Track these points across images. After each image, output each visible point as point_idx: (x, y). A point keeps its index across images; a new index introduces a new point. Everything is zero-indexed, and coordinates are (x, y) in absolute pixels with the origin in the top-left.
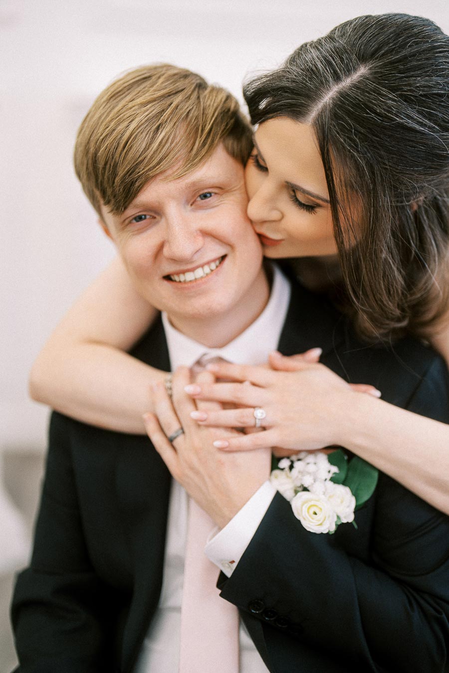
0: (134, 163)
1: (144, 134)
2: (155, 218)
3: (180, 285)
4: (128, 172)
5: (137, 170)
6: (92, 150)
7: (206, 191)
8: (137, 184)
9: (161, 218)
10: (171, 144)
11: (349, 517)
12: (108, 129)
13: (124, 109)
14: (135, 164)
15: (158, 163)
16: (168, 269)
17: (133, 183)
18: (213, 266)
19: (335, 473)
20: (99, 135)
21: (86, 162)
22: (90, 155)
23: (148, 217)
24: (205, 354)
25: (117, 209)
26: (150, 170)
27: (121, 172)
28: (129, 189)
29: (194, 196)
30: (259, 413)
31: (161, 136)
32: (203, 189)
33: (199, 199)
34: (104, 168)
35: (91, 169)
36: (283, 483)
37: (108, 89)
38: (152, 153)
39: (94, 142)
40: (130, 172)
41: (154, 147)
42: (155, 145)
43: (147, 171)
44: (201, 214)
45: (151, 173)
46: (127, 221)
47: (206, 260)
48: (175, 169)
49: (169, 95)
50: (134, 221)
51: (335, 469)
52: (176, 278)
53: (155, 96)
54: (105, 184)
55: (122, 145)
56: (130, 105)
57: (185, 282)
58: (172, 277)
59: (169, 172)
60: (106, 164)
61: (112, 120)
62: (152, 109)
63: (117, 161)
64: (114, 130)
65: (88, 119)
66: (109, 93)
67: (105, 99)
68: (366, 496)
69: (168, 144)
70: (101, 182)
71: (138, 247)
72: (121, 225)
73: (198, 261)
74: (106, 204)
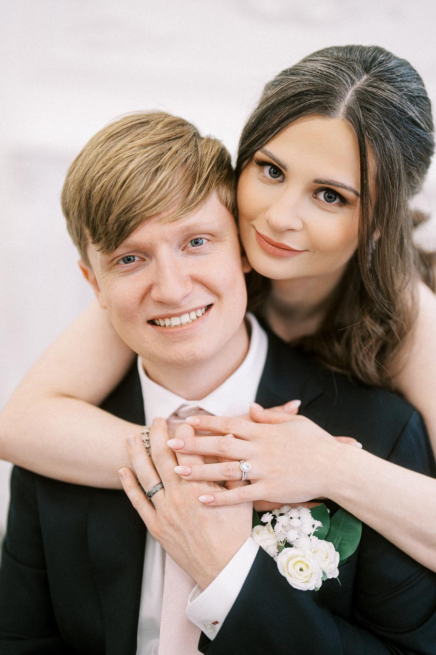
0: (130, 202)
1: (143, 175)
2: (145, 260)
3: (165, 330)
4: (124, 210)
5: (134, 210)
6: (87, 186)
7: (198, 236)
8: (132, 224)
9: (151, 260)
10: (170, 186)
11: (334, 573)
12: (106, 167)
13: (123, 150)
14: (132, 203)
15: (155, 205)
16: (154, 312)
17: (127, 222)
18: (200, 313)
19: (319, 528)
20: (96, 172)
21: (78, 199)
22: (84, 192)
23: (137, 259)
24: (183, 406)
25: (108, 247)
26: (147, 210)
27: (117, 210)
28: (123, 228)
29: (185, 240)
30: (244, 466)
31: (160, 178)
32: (196, 235)
33: (189, 245)
34: (98, 205)
35: (84, 205)
36: (266, 539)
37: (104, 130)
38: (150, 193)
39: (90, 179)
40: (127, 210)
41: (152, 187)
42: (154, 186)
43: (143, 211)
44: (191, 259)
45: (147, 214)
46: (115, 261)
47: (193, 306)
48: (171, 211)
49: (169, 140)
50: (122, 262)
51: (318, 524)
52: (162, 323)
53: (155, 139)
54: (98, 221)
55: (119, 184)
56: (129, 146)
57: (170, 326)
58: (157, 322)
59: (164, 214)
60: (101, 201)
61: (109, 159)
62: (153, 150)
63: (113, 199)
64: (112, 168)
65: (82, 157)
66: (107, 134)
67: (102, 138)
68: (350, 551)
69: (167, 186)
70: (93, 219)
71: (125, 287)
72: (107, 266)
73: (186, 306)
74: (95, 242)
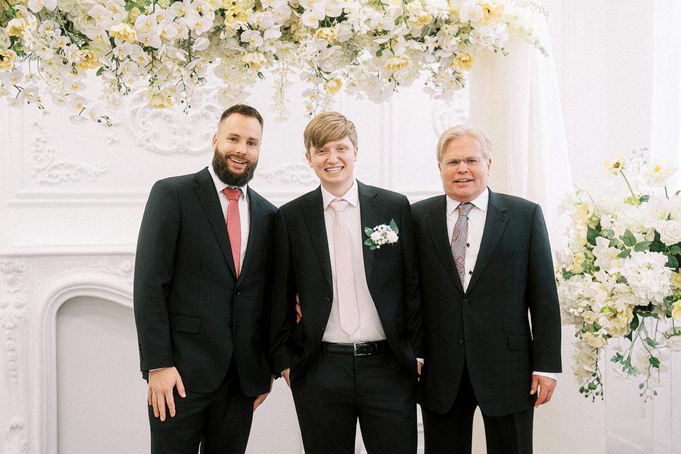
2: (327, 152)
16: (327, 166)
18: (340, 168)
23: (324, 152)
24: (336, 199)
28: (324, 142)
29: (338, 148)
32: (342, 147)
44: (339, 153)
50: (320, 152)
53: (335, 120)
54: (316, 140)
58: (327, 170)
60: (317, 134)
71: (320, 159)
72: (316, 152)
73: (336, 165)
74: (314, 146)
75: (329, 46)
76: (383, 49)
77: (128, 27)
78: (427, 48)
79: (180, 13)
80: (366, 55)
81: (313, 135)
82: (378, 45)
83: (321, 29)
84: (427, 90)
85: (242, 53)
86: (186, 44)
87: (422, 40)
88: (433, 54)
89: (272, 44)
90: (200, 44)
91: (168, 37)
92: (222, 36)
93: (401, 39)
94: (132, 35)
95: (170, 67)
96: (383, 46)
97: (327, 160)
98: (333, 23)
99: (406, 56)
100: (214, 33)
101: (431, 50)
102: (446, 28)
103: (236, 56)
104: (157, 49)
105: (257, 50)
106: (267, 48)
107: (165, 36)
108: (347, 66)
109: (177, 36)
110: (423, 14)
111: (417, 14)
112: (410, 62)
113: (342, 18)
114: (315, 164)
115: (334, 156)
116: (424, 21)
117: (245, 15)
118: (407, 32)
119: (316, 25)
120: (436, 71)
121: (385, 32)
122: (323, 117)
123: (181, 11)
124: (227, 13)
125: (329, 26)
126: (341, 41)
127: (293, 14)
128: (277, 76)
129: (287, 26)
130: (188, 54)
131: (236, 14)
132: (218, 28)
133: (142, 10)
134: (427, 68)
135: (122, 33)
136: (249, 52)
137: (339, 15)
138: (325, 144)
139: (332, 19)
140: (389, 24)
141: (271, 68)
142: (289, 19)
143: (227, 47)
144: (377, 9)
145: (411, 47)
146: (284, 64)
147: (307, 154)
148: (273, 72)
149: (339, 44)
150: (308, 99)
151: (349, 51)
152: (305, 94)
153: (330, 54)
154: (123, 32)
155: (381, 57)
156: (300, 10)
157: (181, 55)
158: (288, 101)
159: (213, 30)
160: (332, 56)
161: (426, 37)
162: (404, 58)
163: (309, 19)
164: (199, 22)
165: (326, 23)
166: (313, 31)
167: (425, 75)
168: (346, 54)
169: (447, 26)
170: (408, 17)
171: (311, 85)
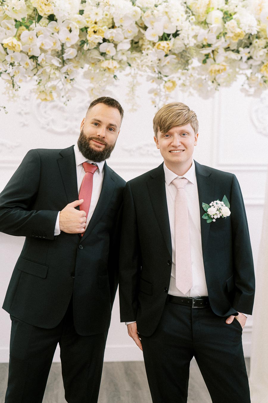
2: (171, 136)
3: (173, 154)
7: (184, 133)
24: (178, 177)
31: (179, 118)
33: (182, 135)
50: (166, 136)
71: (165, 142)
72: (162, 136)
73: (179, 148)
74: (160, 131)
75: (166, 55)
76: (207, 58)
77: (15, 41)
78: (242, 58)
79: (55, 30)
80: (195, 62)
81: (160, 122)
82: (204, 55)
83: (160, 42)
84: (243, 90)
85: (101, 61)
86: (60, 54)
87: (238, 52)
88: (246, 62)
89: (123, 54)
90: (69, 53)
91: (46, 48)
92: (86, 47)
93: (221, 51)
94: (17, 46)
95: (48, 70)
96: (207, 56)
97: (171, 143)
98: (170, 38)
99: (224, 64)
100: (80, 45)
101: (245, 59)
102: (256, 42)
103: (98, 63)
104: (38, 57)
105: (112, 58)
106: (120, 57)
107: (43, 47)
108: (180, 71)
109: (52, 47)
110: (238, 31)
111: (233, 31)
112: (228, 68)
113: (176, 35)
114: (161, 146)
115: (177, 140)
116: (239, 36)
117: (103, 32)
118: (226, 46)
119: (156, 39)
120: (249, 75)
121: (209, 45)
122: (169, 107)
123: (56, 29)
124: (88, 30)
125: (166, 40)
126: (176, 52)
127: (139, 31)
128: (130, 79)
129: (136, 40)
130: (61, 61)
131: (96, 31)
132: (83, 42)
133: (27, 27)
134: (242, 74)
135: (10, 45)
136: (106, 59)
137: (174, 32)
138: (169, 130)
139: (169, 35)
140: (212, 39)
141: (124, 73)
142: (137, 34)
143: (91, 56)
144: (204, 28)
145: (229, 57)
146: (135, 69)
147: (155, 137)
148: (127, 75)
149: (174, 54)
150: (152, 95)
151: (182, 60)
152: (150, 92)
153: (167, 61)
154: (11, 43)
155: (206, 64)
156: (145, 28)
157: (56, 62)
158: (138, 97)
159: (79, 43)
160: (168, 63)
161: (241, 49)
162: (223, 65)
163: (151, 35)
164: (69, 37)
165: (165, 37)
166: (154, 44)
167: (241, 79)
168: (180, 62)
169: (257, 40)
170: (226, 33)
171: (155, 86)
